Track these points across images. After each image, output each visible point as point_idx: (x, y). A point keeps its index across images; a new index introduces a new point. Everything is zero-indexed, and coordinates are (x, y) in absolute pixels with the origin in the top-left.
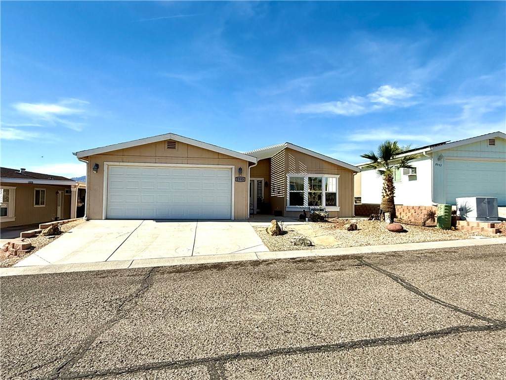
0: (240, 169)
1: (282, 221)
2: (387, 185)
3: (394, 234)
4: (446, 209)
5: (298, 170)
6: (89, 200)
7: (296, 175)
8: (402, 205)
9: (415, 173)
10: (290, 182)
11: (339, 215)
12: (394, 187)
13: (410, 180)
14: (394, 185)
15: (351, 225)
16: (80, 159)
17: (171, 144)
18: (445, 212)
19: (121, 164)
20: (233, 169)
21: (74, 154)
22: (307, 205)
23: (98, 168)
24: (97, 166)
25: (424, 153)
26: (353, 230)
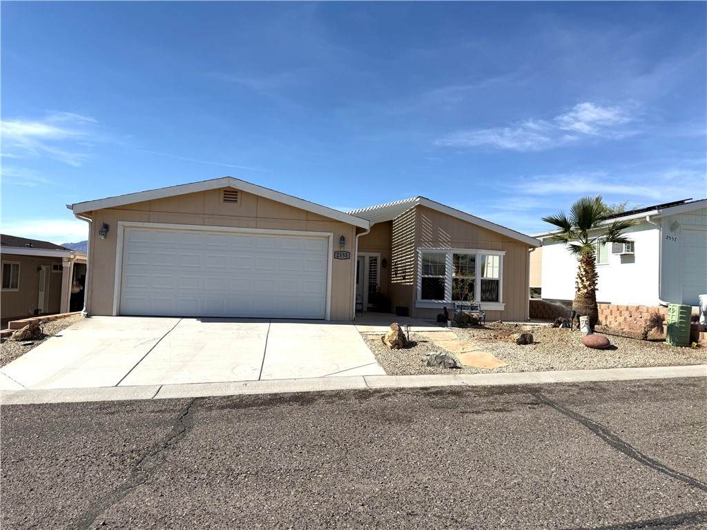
0: (343, 239)
1: (408, 326)
2: (585, 270)
3: (594, 351)
4: (681, 313)
5: (436, 242)
6: (91, 283)
7: (434, 250)
8: (610, 303)
9: (633, 250)
10: (423, 260)
11: (502, 317)
12: (596, 274)
13: (622, 263)
14: (597, 270)
15: (523, 336)
16: (79, 215)
17: (230, 194)
18: (681, 318)
19: (146, 224)
20: (331, 239)
21: (68, 207)
22: (450, 299)
23: (108, 231)
24: (106, 227)
25: (648, 219)
26: (526, 343)
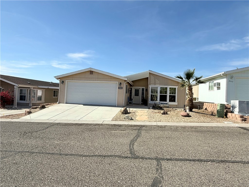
0: (121, 83)
1: (129, 108)
4: (220, 106)
6: (60, 95)
7: (154, 86)
9: (220, 85)
10: (151, 89)
11: (177, 107)
16: (57, 79)
17: (91, 72)
19: (72, 81)
21: (54, 77)
22: (159, 101)
24: (63, 82)
25: (222, 75)
26: (164, 114)
